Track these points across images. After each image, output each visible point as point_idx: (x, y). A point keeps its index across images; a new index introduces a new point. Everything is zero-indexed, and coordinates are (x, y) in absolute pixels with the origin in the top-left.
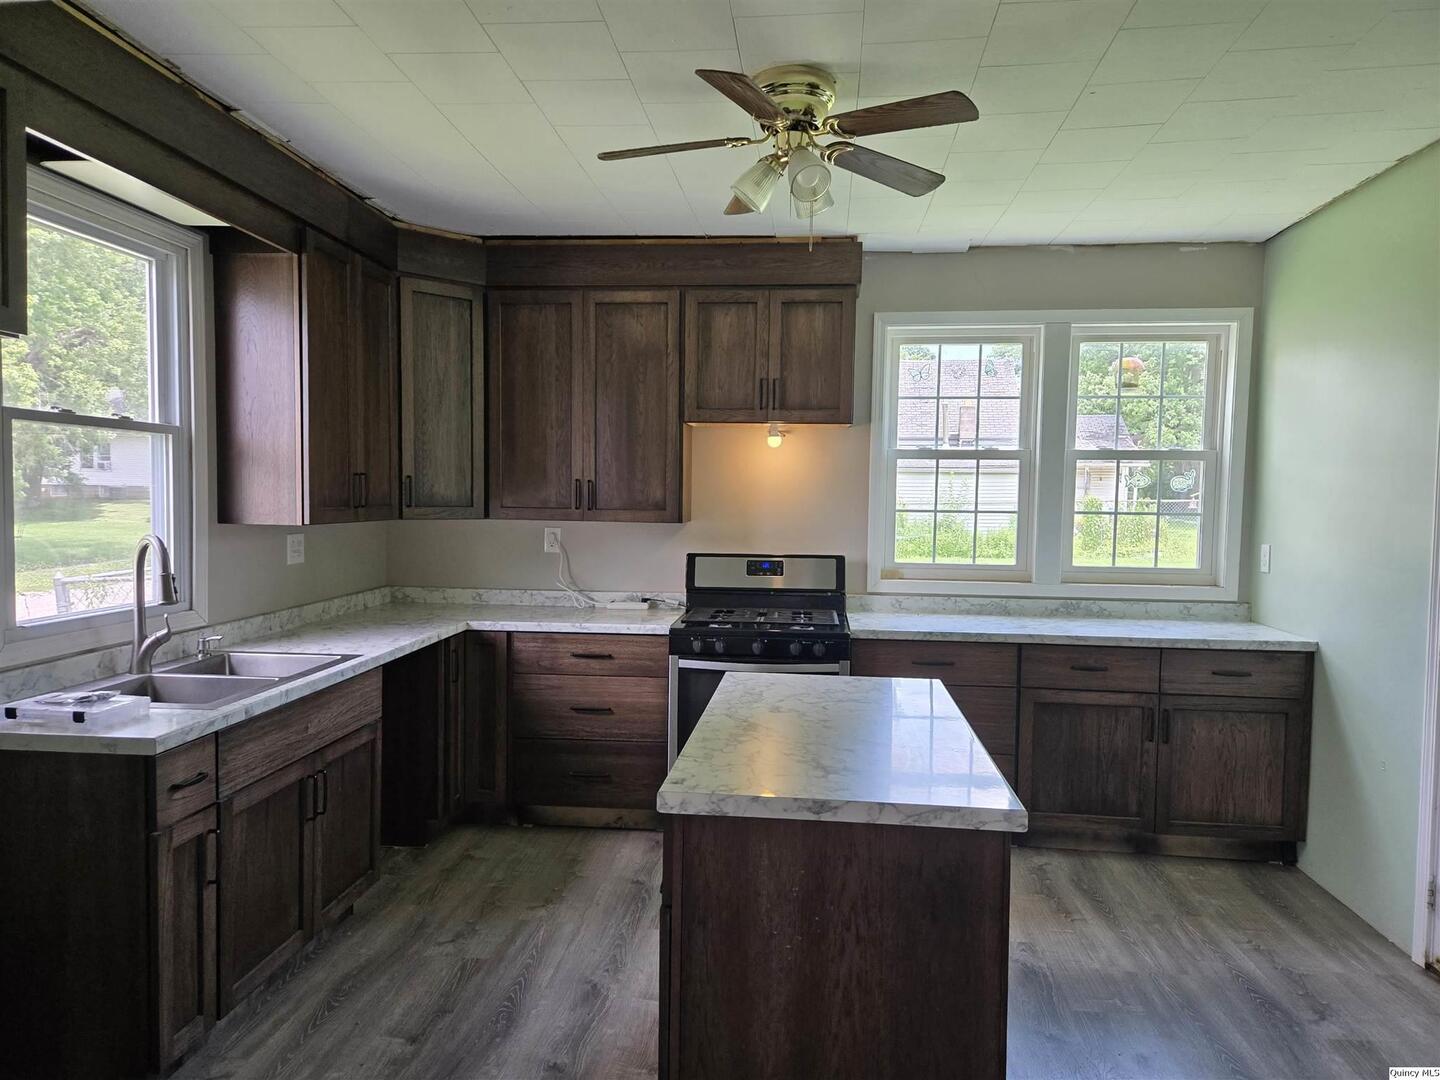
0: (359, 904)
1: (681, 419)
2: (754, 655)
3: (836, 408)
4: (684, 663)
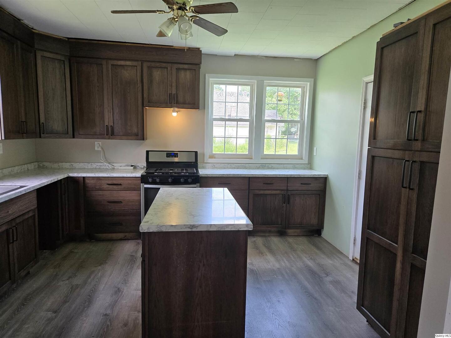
0: (31, 270)
1: (143, 106)
2: (169, 183)
3: (194, 104)
4: (146, 186)
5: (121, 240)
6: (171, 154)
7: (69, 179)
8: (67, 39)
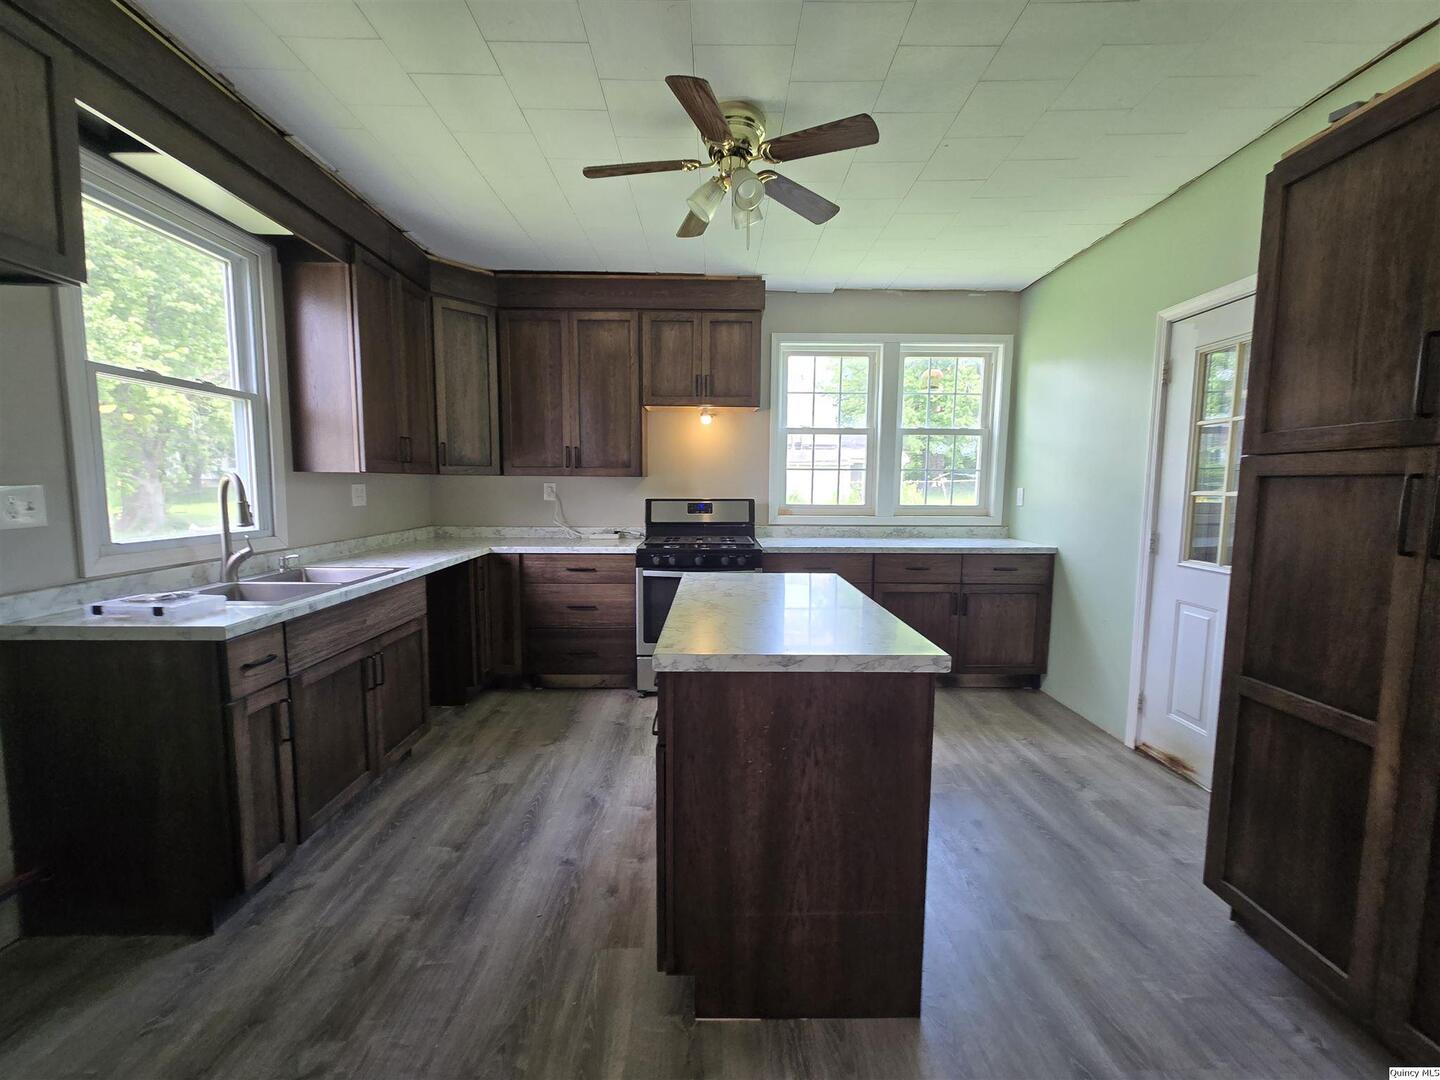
0: (415, 748)
1: (641, 405)
2: (697, 566)
3: (749, 396)
4: (647, 573)
5: (596, 688)
6: (697, 507)
7: (492, 556)
8: (492, 274)
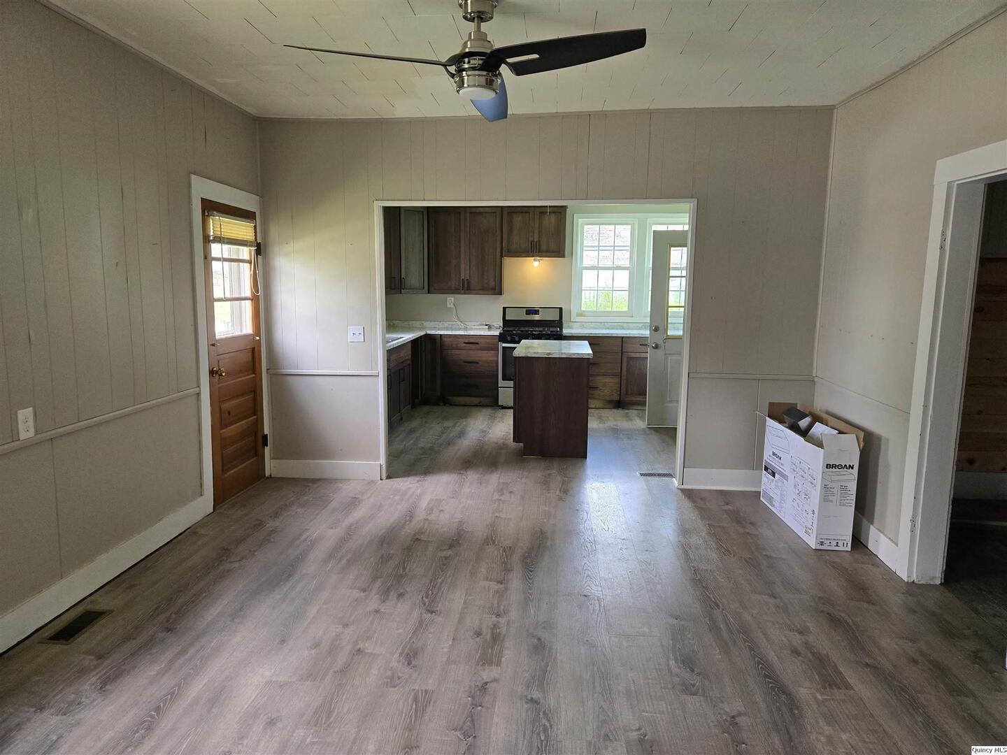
1: (502, 256)
3: (559, 252)
4: (504, 345)
5: (476, 406)
6: (531, 311)
